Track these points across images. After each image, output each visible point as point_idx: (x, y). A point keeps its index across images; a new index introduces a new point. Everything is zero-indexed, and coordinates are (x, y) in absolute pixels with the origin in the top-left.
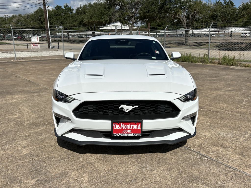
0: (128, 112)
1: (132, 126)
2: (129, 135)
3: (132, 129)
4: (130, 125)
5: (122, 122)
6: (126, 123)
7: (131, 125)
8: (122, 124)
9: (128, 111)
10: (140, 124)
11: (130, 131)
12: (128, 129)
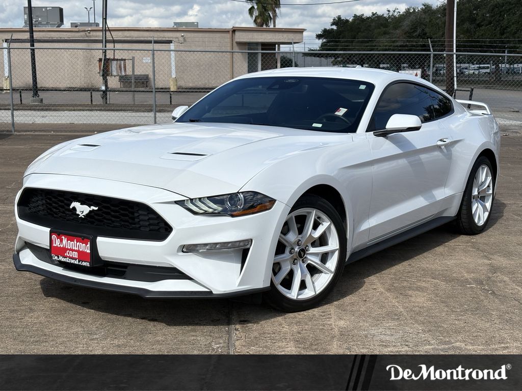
0: (83, 217)
1: (78, 244)
2: (73, 261)
3: (78, 251)
4: (75, 242)
5: (65, 235)
6: (71, 237)
7: (77, 242)
8: (63, 237)
9: (83, 215)
10: (89, 243)
11: (75, 255)
12: (73, 250)
